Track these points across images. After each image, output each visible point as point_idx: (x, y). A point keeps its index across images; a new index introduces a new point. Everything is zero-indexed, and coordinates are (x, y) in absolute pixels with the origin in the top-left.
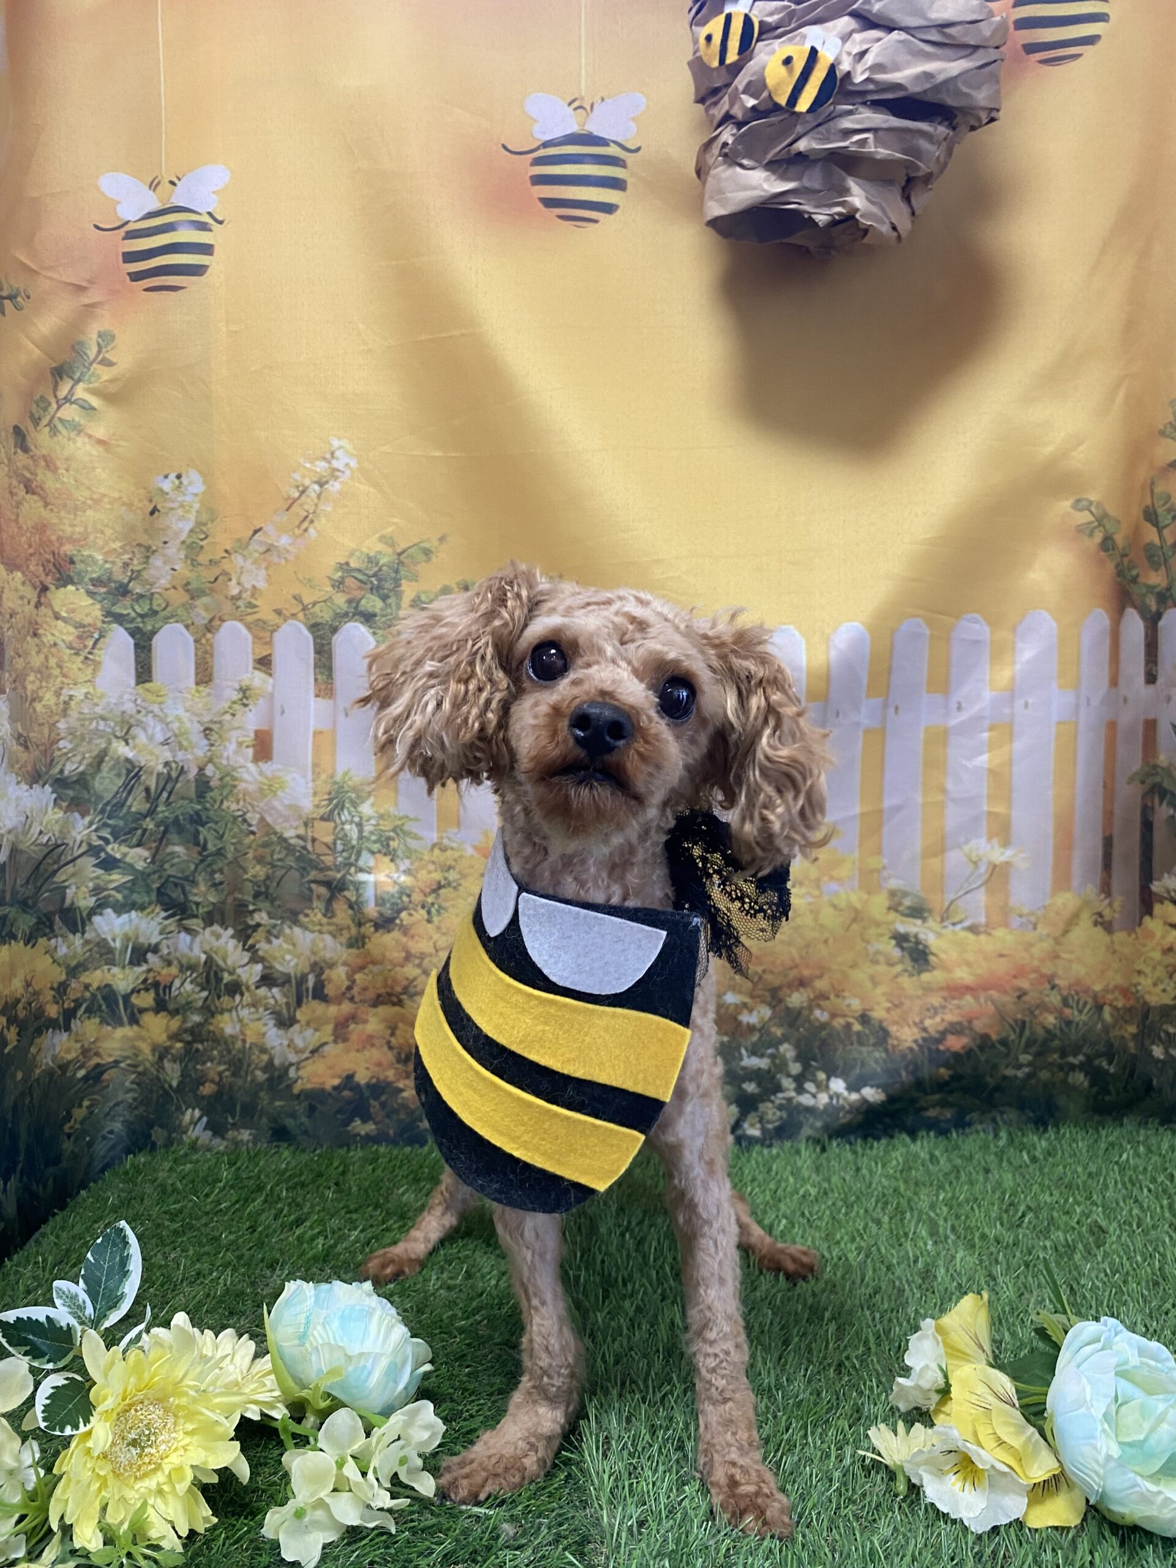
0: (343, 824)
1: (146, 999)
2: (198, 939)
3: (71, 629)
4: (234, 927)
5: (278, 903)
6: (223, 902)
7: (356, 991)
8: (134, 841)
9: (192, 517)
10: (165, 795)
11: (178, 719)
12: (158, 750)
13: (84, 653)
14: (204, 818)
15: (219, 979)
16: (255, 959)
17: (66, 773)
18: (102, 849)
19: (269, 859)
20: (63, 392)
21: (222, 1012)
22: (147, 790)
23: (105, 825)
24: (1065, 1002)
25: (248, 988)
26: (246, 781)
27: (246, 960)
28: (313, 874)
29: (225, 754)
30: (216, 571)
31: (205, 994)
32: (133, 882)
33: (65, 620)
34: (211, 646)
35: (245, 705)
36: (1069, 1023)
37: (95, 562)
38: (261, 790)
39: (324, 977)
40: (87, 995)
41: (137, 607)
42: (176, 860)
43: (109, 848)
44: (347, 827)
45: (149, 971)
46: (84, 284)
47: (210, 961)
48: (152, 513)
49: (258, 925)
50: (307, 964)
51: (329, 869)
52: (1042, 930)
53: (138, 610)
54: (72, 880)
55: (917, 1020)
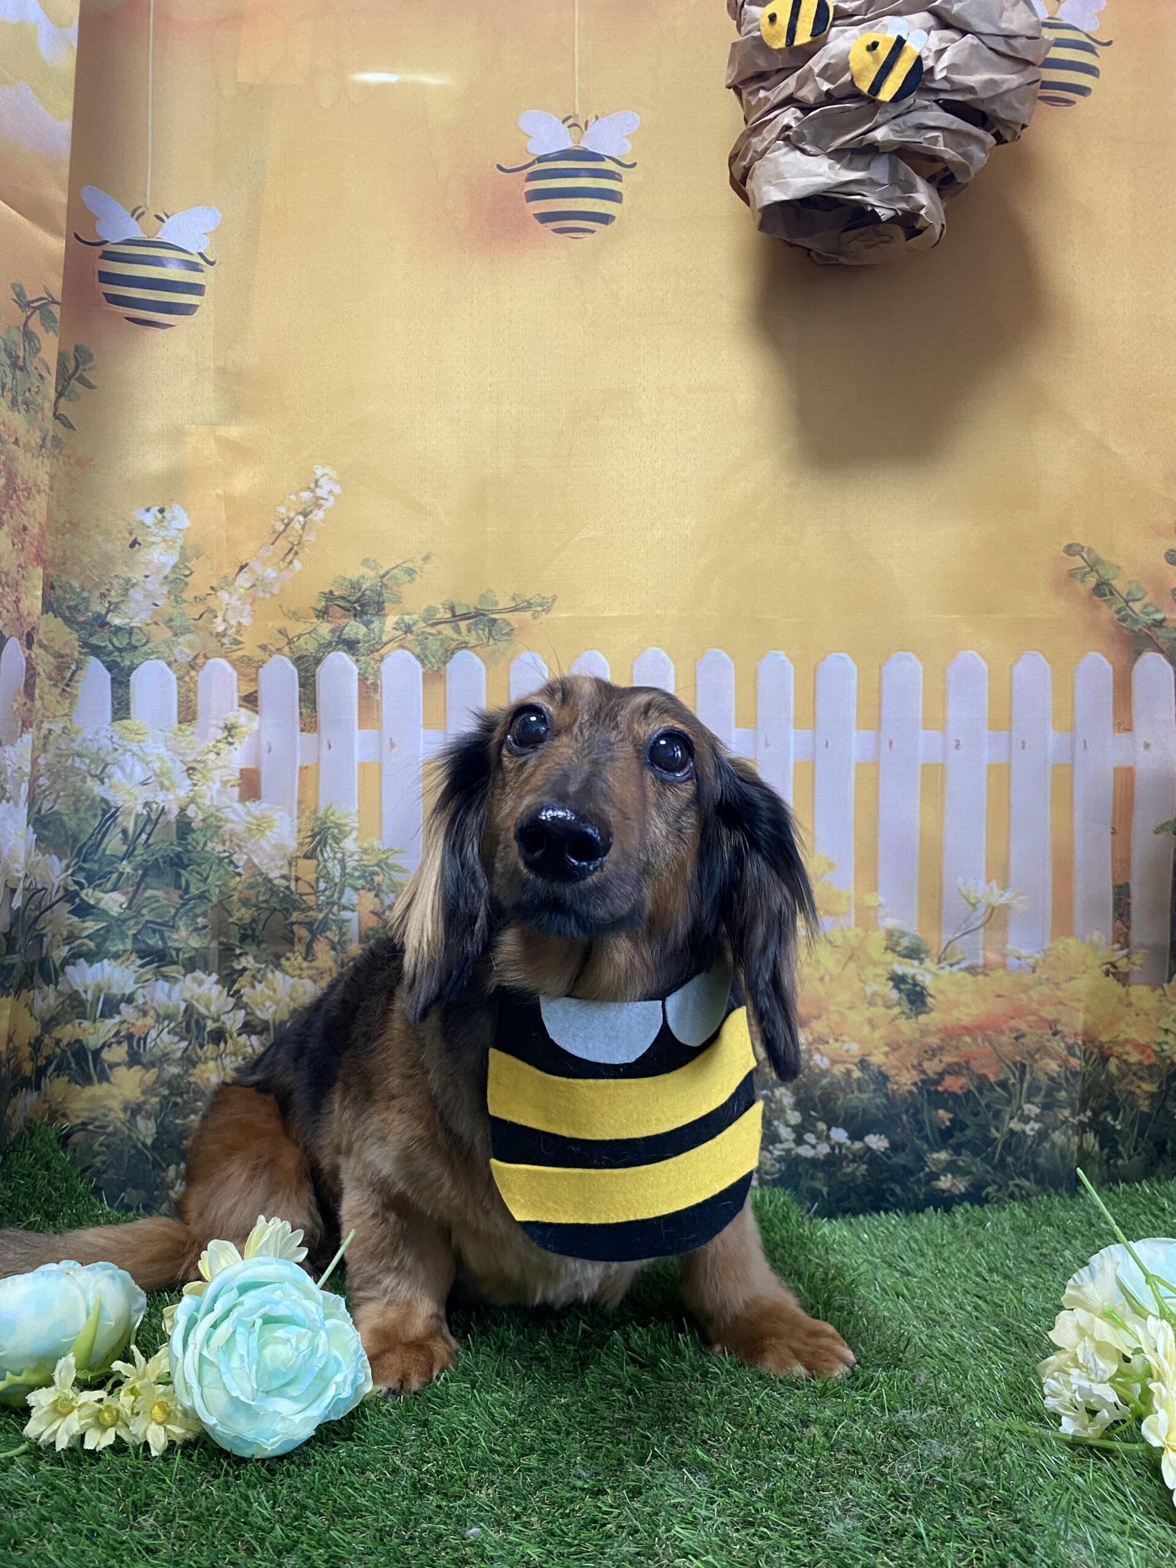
0: (326, 861)
1: (118, 1053)
2: (178, 987)
4: (218, 972)
5: (263, 947)
6: (206, 948)
8: (110, 885)
9: (176, 551)
10: (144, 837)
11: (159, 758)
12: (137, 790)
13: (62, 685)
14: (186, 860)
15: (201, 1027)
16: (239, 1005)
17: (43, 811)
18: (77, 894)
19: (254, 901)
22: (125, 831)
23: (81, 868)
25: (231, 1036)
26: (232, 822)
27: (230, 1006)
28: (296, 915)
29: (208, 794)
30: (201, 609)
31: (184, 1044)
32: (107, 929)
34: (195, 684)
35: (230, 743)
36: (1075, 1074)
38: (249, 830)
40: (58, 1051)
41: (115, 641)
42: (155, 905)
43: (83, 894)
44: (330, 864)
45: (123, 1022)
47: (190, 1009)
48: (132, 546)
49: (244, 970)
50: (286, 1011)
51: (311, 909)
53: (116, 644)
54: (50, 928)
55: (916, 1063)
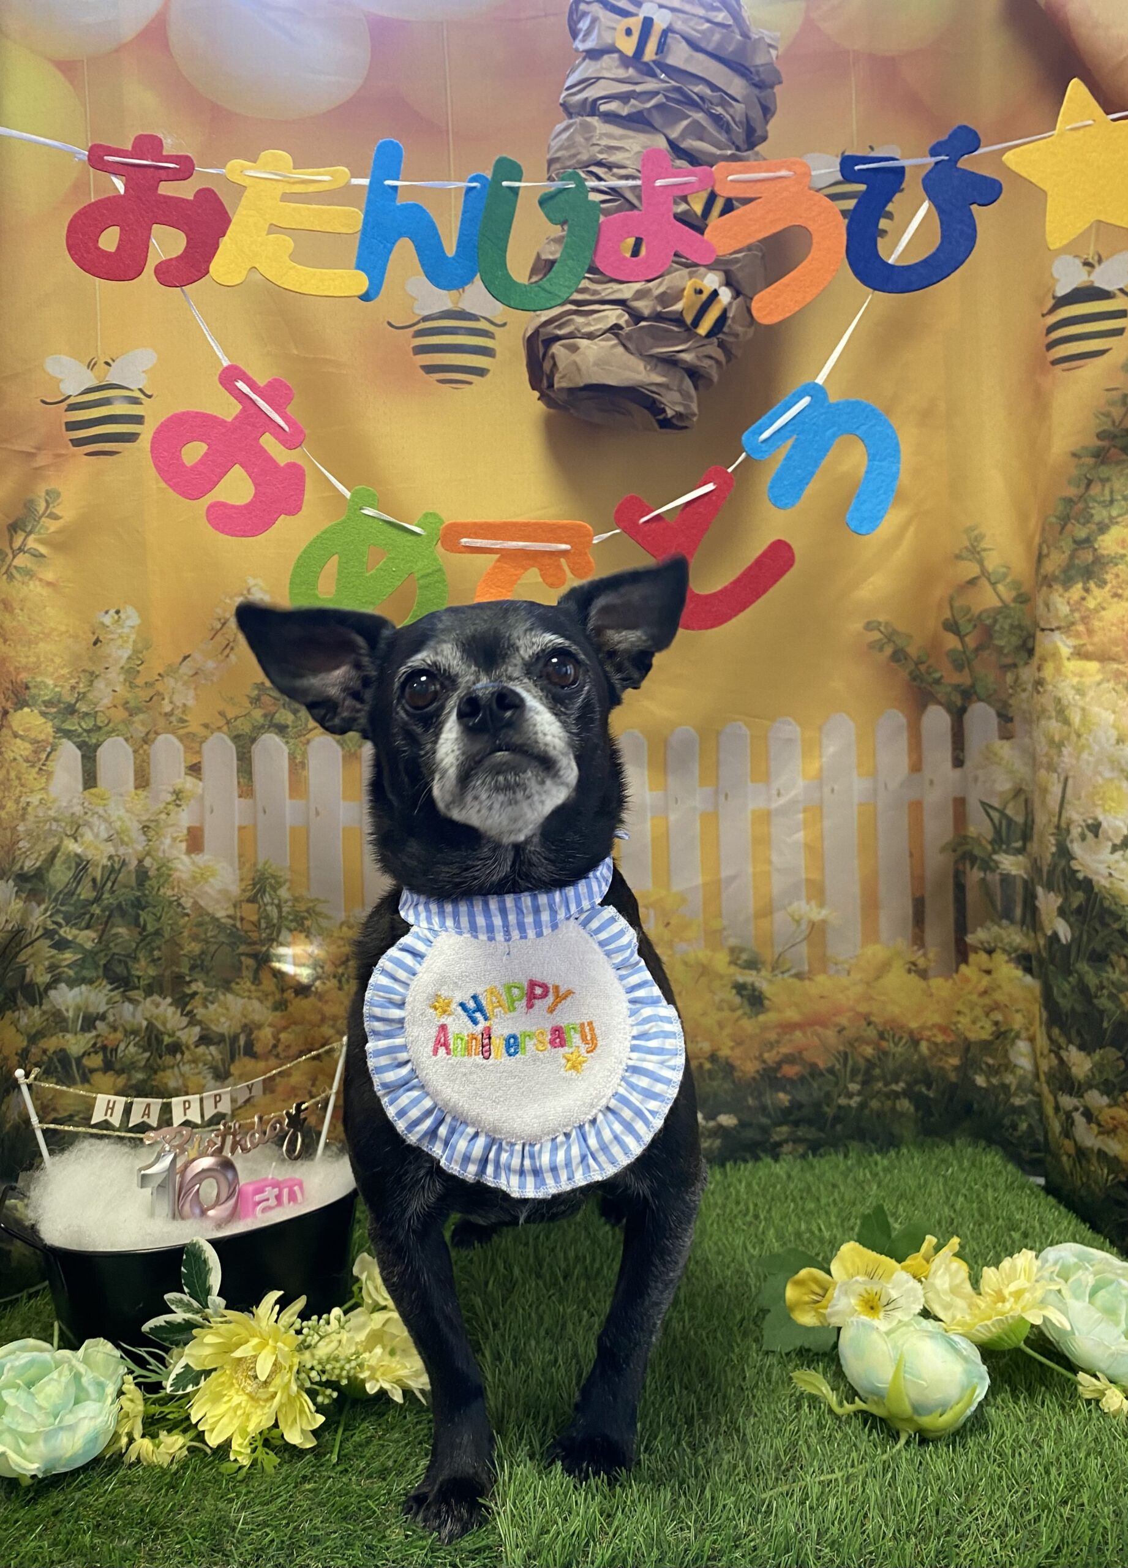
0: (265, 905)
1: (96, 1061)
2: (140, 1008)
3: (28, 745)
4: (172, 997)
5: (212, 974)
6: (162, 976)
7: (280, 1049)
8: (83, 924)
9: (130, 645)
10: (109, 884)
11: (120, 819)
12: (102, 847)
13: (39, 765)
14: (143, 903)
15: (159, 1041)
16: (193, 1021)
17: (26, 868)
18: (55, 932)
19: (203, 937)
20: (17, 544)
21: (164, 1070)
22: (94, 880)
23: (58, 911)
24: (882, 1036)
25: (188, 1048)
26: (181, 871)
27: (184, 1024)
28: (242, 948)
29: (162, 847)
30: (151, 692)
31: (147, 1055)
32: (83, 960)
33: (22, 738)
34: (148, 755)
35: (178, 806)
36: (886, 1053)
37: (46, 686)
38: (194, 878)
39: (253, 1036)
40: (45, 1058)
41: (83, 724)
42: (120, 940)
43: (62, 932)
44: (269, 908)
45: (98, 1036)
46: (33, 451)
47: (150, 1026)
48: (95, 644)
49: (195, 993)
50: (239, 1025)
51: (255, 943)
52: (856, 976)
53: (84, 726)
54: (31, 960)
55: (757, 1054)
